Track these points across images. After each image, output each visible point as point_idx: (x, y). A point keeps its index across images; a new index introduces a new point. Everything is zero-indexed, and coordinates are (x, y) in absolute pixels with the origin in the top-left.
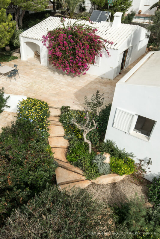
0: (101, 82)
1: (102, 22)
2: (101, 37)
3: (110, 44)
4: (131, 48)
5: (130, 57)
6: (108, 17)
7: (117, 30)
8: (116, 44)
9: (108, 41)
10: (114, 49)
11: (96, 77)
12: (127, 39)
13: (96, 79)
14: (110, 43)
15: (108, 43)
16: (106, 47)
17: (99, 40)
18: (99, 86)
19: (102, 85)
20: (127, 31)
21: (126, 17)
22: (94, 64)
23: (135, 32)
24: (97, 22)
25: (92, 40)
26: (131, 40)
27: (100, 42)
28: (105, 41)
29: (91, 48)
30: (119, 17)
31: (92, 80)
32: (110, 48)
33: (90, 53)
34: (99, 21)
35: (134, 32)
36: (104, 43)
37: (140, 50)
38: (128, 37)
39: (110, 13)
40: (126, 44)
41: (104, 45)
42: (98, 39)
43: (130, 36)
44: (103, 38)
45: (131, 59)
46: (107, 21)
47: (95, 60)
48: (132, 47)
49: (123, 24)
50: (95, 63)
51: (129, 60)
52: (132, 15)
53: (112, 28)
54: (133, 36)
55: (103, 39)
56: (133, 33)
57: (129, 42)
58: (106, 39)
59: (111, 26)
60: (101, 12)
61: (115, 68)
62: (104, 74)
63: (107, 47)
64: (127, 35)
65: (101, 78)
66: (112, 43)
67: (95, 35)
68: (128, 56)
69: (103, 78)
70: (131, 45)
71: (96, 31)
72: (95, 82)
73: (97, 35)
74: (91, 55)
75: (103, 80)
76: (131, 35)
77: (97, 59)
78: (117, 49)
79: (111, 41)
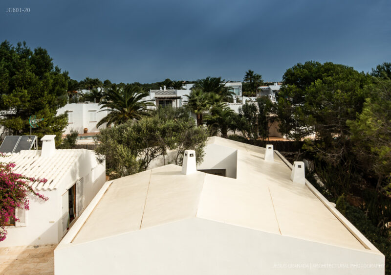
0: (33, 257)
1: (22, 151)
2: (23, 175)
3: (42, 183)
4: (79, 182)
5: (81, 195)
6: (34, 142)
7: (50, 160)
8: (52, 181)
9: (36, 179)
10: (49, 189)
11: (24, 249)
12: (69, 171)
13: (24, 252)
14: (41, 181)
15: (37, 183)
16: (34, 189)
17: (19, 180)
18: (32, 266)
19: (38, 260)
20: (68, 159)
21: (65, 140)
22: (14, 225)
23: (80, 158)
24: (14, 153)
25: (5, 184)
26: (76, 171)
27: (21, 183)
28: (32, 180)
29: (4, 197)
30: (50, 141)
31: (15, 257)
32: (43, 189)
33: (3, 207)
34: (18, 151)
35: (78, 158)
36: (30, 184)
37: (96, 181)
38: (71, 168)
39: (36, 137)
40: (70, 178)
41: (30, 188)
42: (17, 179)
43: (73, 164)
44: (28, 176)
45: (84, 198)
46: (33, 148)
47: (17, 217)
48: (82, 180)
49: (59, 150)
50: (16, 223)
51: (81, 201)
52: (74, 135)
53: (41, 158)
54: (78, 165)
55: (27, 178)
56: (77, 160)
57: (73, 174)
58: (32, 177)
59: (40, 155)
60: (20, 137)
61: (59, 222)
62: (39, 238)
63: (37, 189)
64: (69, 164)
65: (35, 247)
66: (45, 181)
67: (11, 174)
68: (77, 195)
69: (38, 246)
70: (78, 178)
71: (13, 167)
72: (21, 260)
73: (15, 172)
74: (6, 209)
75: (39, 251)
76: (75, 164)
77: (20, 213)
78: (55, 189)
79: (42, 178)
